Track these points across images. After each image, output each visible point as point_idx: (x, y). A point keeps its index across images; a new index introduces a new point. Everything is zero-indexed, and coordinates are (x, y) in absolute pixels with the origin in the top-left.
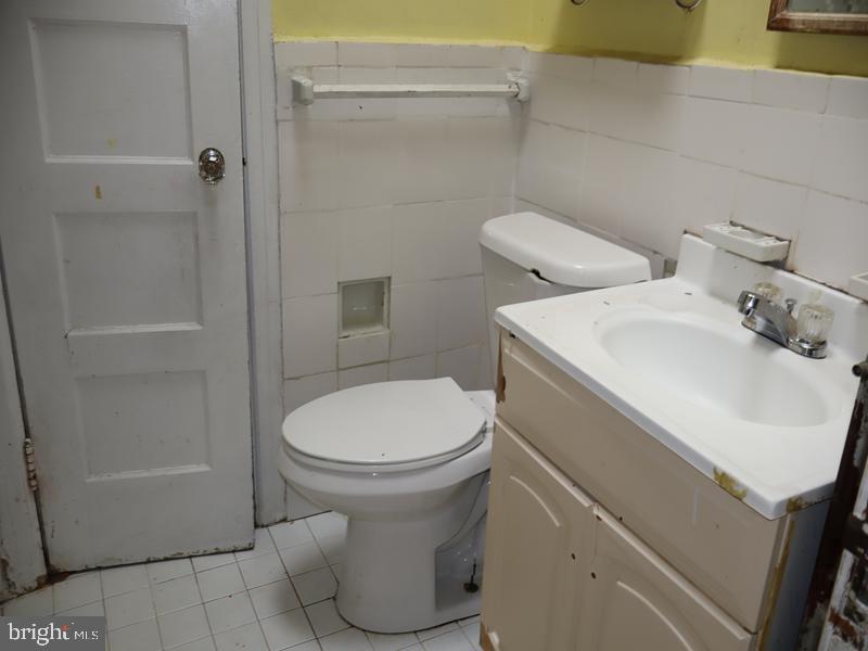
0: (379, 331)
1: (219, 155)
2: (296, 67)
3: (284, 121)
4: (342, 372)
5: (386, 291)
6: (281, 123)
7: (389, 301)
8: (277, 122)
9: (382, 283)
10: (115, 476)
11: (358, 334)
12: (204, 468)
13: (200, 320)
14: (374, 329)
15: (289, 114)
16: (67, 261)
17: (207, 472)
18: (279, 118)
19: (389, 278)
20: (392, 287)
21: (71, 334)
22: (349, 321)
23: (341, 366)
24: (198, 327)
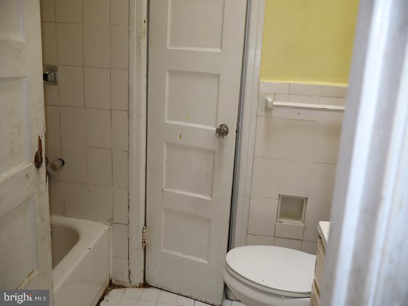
0: (299, 223)
1: (226, 127)
2: (268, 93)
3: (261, 116)
4: (276, 238)
5: (305, 204)
6: (259, 117)
7: (306, 210)
8: (257, 117)
9: (303, 200)
10: (172, 253)
11: (287, 222)
12: (205, 262)
13: (211, 196)
14: (296, 222)
15: (264, 113)
16: (167, 161)
17: (206, 264)
18: (258, 115)
19: (307, 198)
20: (308, 203)
21: (164, 190)
22: (283, 214)
23: (276, 236)
24: (210, 199)
